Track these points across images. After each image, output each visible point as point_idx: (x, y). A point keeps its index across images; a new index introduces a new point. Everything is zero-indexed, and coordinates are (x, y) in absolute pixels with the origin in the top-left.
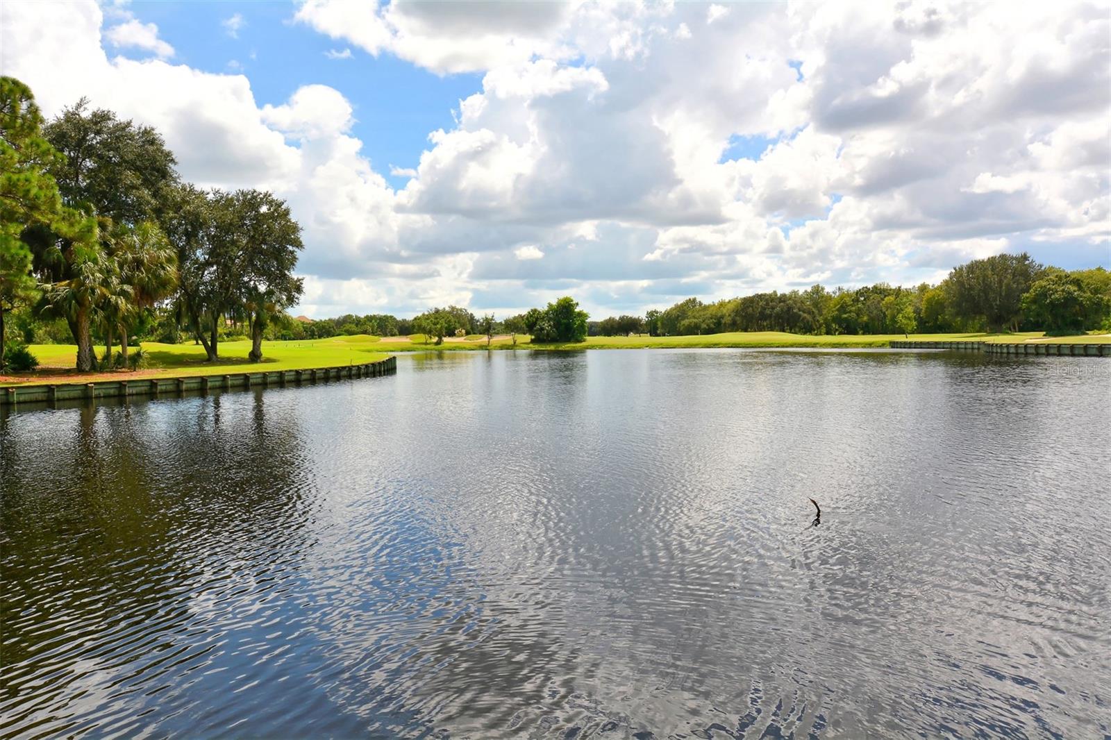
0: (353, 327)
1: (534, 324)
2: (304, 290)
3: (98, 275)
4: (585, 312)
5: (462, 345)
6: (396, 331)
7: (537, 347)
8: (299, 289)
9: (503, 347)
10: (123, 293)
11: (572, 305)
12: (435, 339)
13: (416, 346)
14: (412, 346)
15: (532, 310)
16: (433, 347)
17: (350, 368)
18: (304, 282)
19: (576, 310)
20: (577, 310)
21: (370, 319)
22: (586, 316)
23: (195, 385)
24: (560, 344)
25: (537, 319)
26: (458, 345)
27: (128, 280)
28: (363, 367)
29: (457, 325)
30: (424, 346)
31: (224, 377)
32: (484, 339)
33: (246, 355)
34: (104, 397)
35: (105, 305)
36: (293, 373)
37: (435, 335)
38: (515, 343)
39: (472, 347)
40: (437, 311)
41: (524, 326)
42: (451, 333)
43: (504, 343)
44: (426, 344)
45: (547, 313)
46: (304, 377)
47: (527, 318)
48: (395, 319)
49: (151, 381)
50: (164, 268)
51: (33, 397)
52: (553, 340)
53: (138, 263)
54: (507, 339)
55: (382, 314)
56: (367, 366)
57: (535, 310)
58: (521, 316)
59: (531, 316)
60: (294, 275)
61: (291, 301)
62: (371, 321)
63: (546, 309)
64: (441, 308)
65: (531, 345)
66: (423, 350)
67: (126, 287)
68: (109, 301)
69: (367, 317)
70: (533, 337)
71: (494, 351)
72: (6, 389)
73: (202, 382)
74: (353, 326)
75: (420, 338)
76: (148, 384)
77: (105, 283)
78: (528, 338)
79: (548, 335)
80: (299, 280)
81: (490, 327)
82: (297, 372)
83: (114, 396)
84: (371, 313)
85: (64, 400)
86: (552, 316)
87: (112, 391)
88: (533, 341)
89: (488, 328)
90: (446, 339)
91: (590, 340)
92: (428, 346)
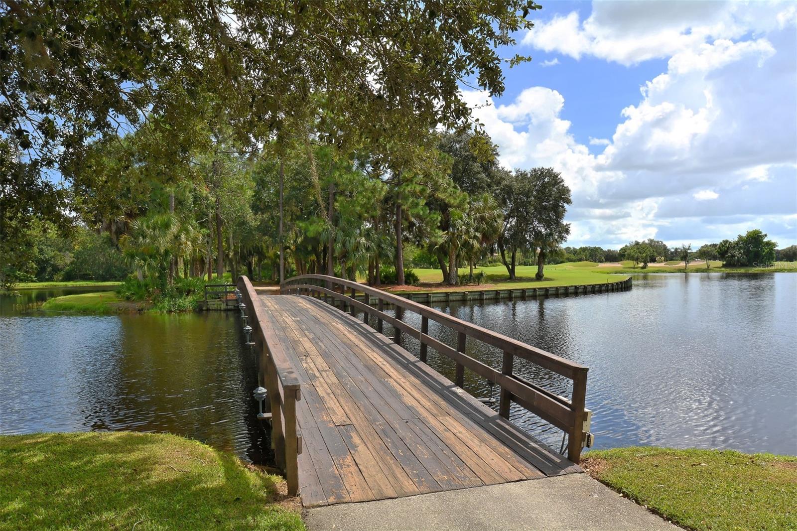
0: (572, 257)
1: (726, 252)
2: (570, 232)
3: (464, 227)
4: (773, 241)
5: (665, 269)
6: (603, 258)
7: (728, 270)
8: (567, 231)
9: (698, 271)
10: (475, 237)
11: (761, 236)
12: (641, 265)
13: (626, 270)
14: (624, 270)
15: (723, 241)
16: (640, 270)
17: (607, 285)
18: (571, 226)
19: (764, 240)
20: (766, 240)
21: (583, 250)
22: (774, 245)
23: (519, 294)
24: (751, 268)
25: (728, 248)
26: (660, 269)
27: (476, 230)
28: (615, 284)
29: (655, 254)
30: (632, 270)
31: (535, 289)
32: (682, 264)
33: (534, 276)
34: (473, 300)
35: (466, 244)
36: (574, 288)
37: (641, 262)
38: (708, 267)
39: (672, 271)
40: (637, 243)
41: (717, 254)
42: (653, 260)
43: (700, 267)
44: (634, 268)
45: (737, 243)
46: (580, 290)
47: (720, 248)
48: (602, 249)
49: (496, 291)
50: (496, 221)
51: (439, 299)
52: (743, 265)
53: (483, 219)
54: (701, 263)
55: (592, 246)
56: (617, 284)
57: (727, 241)
58: (715, 245)
59: (723, 246)
60: (565, 222)
61: (562, 238)
62: (584, 252)
63: (736, 239)
64: (641, 241)
65: (723, 269)
66: (631, 272)
67: (477, 234)
68: (469, 243)
69: (581, 248)
70: (724, 263)
71: (690, 274)
72: (427, 294)
73: (522, 293)
74: (572, 255)
75: (631, 263)
76: (495, 293)
77: (467, 232)
78: (719, 263)
79: (738, 261)
80: (567, 225)
81: (687, 255)
82: (576, 287)
83: (477, 300)
84: (584, 246)
85: (435, 302)
86: (742, 245)
87: (476, 297)
88: (724, 266)
89: (684, 255)
90: (650, 265)
91: (778, 264)
92: (636, 270)
